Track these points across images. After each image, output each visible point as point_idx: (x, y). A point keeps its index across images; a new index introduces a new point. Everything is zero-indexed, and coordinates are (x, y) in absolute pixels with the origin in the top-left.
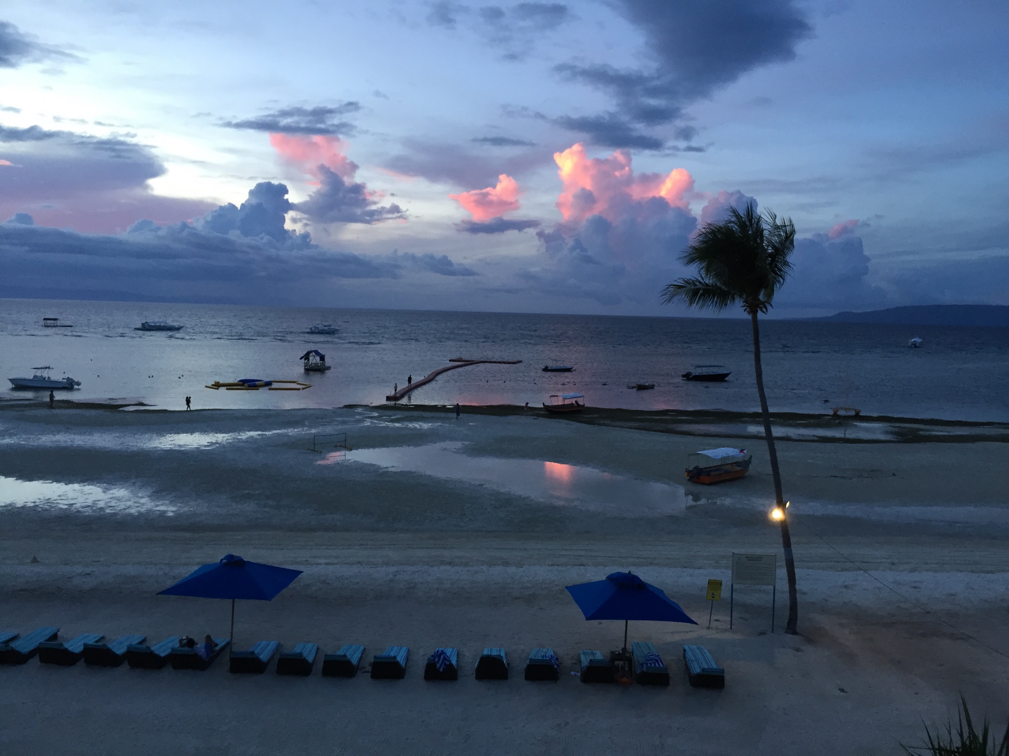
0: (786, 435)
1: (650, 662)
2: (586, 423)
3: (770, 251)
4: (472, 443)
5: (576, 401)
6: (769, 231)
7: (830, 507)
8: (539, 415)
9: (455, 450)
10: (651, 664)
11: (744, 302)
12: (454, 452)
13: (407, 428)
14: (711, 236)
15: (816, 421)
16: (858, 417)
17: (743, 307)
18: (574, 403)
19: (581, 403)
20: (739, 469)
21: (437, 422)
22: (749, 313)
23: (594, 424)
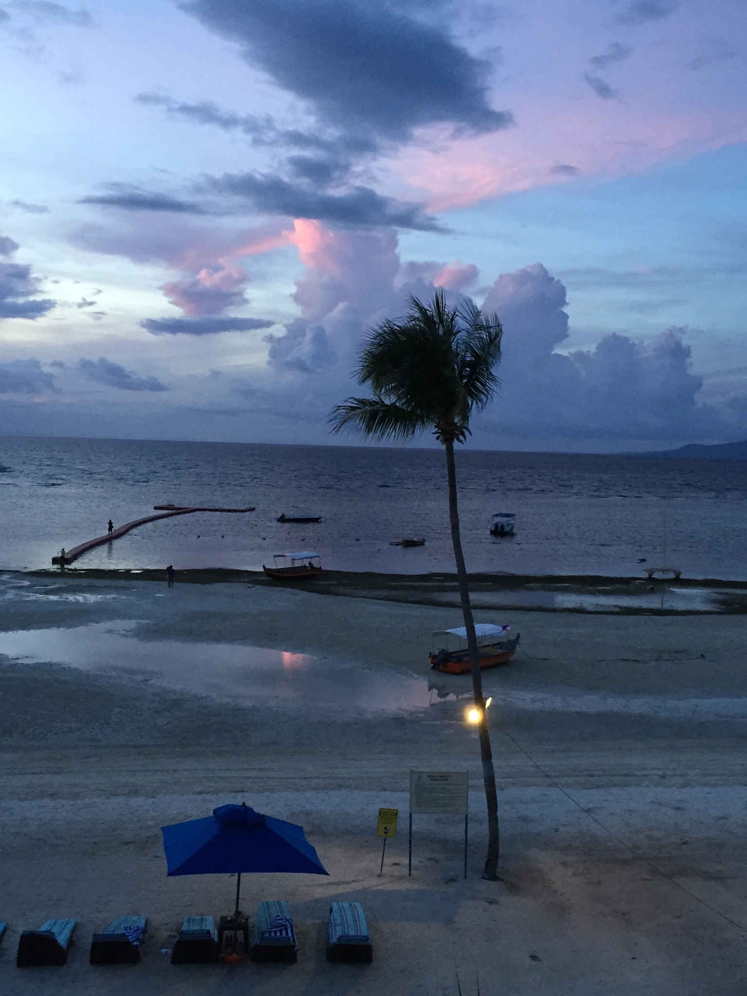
0: (579, 605)
1: (274, 929)
2: (317, 592)
3: (468, 359)
4: (151, 622)
5: (310, 563)
6: (468, 332)
7: (610, 701)
8: (256, 582)
9: (124, 632)
10: (275, 932)
11: (435, 427)
12: (124, 635)
13: (66, 603)
14: (390, 337)
15: (623, 587)
16: (679, 581)
17: (434, 433)
18: (307, 565)
19: (316, 565)
20: (501, 651)
21: (110, 594)
22: (443, 442)
23: (330, 593)
